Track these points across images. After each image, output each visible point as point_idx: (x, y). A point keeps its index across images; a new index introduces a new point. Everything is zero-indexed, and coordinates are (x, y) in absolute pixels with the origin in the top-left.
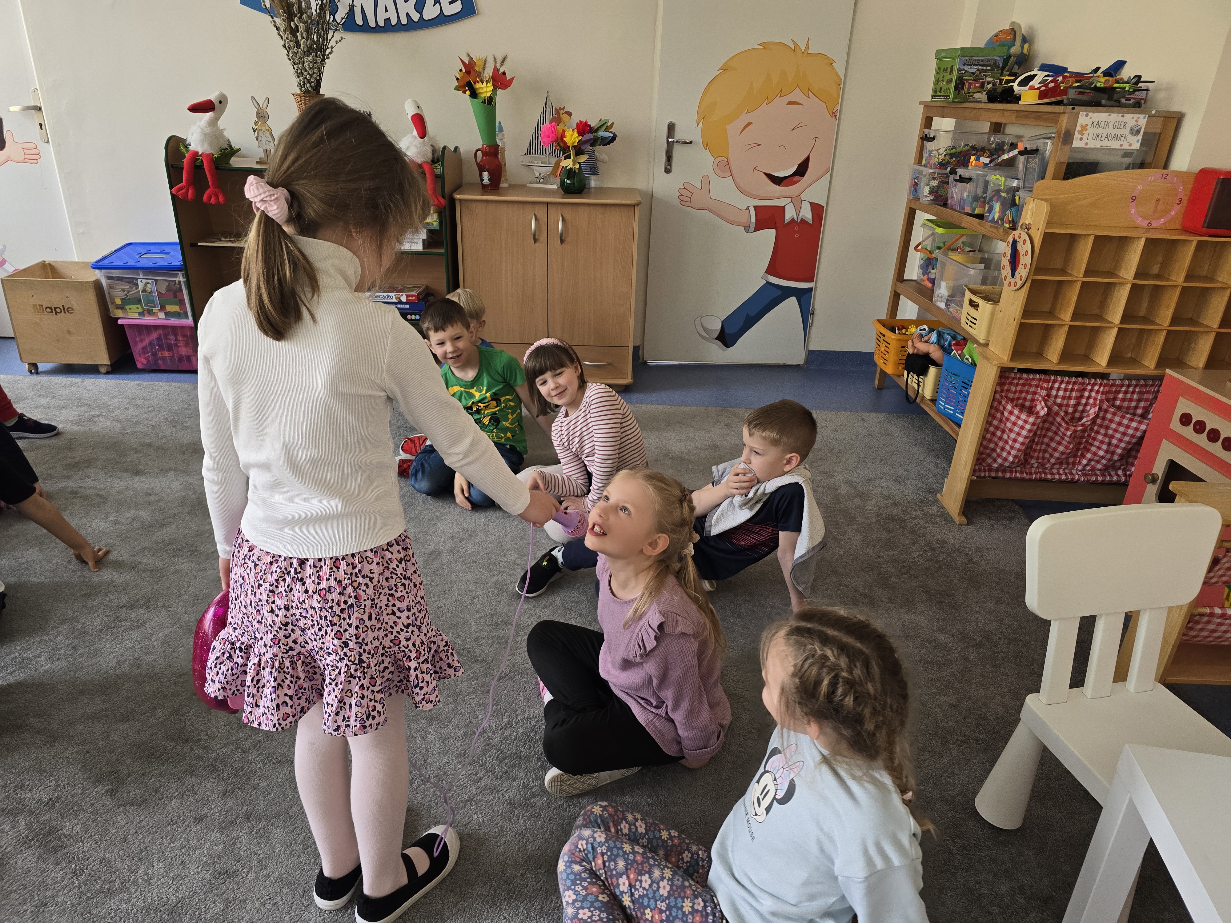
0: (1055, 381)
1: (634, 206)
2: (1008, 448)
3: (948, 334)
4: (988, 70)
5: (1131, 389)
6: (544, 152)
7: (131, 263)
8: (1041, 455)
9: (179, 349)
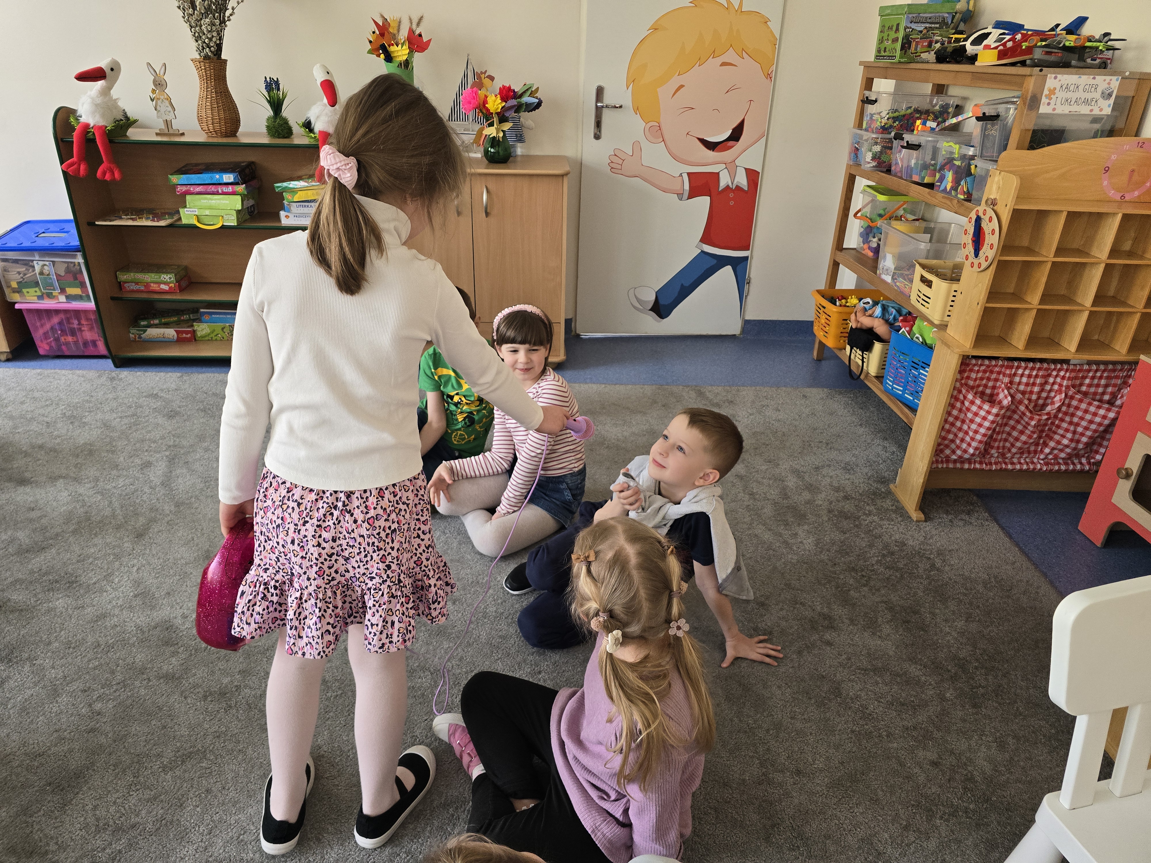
0: (1018, 368)
1: (562, 176)
2: (968, 439)
3: (893, 307)
4: (936, 28)
5: (1098, 374)
6: (466, 118)
7: (27, 244)
8: (1001, 444)
9: (84, 333)
